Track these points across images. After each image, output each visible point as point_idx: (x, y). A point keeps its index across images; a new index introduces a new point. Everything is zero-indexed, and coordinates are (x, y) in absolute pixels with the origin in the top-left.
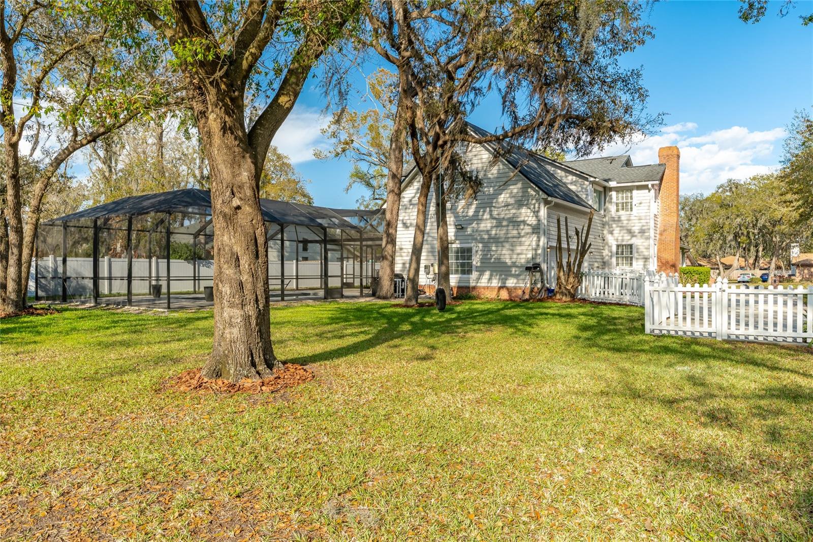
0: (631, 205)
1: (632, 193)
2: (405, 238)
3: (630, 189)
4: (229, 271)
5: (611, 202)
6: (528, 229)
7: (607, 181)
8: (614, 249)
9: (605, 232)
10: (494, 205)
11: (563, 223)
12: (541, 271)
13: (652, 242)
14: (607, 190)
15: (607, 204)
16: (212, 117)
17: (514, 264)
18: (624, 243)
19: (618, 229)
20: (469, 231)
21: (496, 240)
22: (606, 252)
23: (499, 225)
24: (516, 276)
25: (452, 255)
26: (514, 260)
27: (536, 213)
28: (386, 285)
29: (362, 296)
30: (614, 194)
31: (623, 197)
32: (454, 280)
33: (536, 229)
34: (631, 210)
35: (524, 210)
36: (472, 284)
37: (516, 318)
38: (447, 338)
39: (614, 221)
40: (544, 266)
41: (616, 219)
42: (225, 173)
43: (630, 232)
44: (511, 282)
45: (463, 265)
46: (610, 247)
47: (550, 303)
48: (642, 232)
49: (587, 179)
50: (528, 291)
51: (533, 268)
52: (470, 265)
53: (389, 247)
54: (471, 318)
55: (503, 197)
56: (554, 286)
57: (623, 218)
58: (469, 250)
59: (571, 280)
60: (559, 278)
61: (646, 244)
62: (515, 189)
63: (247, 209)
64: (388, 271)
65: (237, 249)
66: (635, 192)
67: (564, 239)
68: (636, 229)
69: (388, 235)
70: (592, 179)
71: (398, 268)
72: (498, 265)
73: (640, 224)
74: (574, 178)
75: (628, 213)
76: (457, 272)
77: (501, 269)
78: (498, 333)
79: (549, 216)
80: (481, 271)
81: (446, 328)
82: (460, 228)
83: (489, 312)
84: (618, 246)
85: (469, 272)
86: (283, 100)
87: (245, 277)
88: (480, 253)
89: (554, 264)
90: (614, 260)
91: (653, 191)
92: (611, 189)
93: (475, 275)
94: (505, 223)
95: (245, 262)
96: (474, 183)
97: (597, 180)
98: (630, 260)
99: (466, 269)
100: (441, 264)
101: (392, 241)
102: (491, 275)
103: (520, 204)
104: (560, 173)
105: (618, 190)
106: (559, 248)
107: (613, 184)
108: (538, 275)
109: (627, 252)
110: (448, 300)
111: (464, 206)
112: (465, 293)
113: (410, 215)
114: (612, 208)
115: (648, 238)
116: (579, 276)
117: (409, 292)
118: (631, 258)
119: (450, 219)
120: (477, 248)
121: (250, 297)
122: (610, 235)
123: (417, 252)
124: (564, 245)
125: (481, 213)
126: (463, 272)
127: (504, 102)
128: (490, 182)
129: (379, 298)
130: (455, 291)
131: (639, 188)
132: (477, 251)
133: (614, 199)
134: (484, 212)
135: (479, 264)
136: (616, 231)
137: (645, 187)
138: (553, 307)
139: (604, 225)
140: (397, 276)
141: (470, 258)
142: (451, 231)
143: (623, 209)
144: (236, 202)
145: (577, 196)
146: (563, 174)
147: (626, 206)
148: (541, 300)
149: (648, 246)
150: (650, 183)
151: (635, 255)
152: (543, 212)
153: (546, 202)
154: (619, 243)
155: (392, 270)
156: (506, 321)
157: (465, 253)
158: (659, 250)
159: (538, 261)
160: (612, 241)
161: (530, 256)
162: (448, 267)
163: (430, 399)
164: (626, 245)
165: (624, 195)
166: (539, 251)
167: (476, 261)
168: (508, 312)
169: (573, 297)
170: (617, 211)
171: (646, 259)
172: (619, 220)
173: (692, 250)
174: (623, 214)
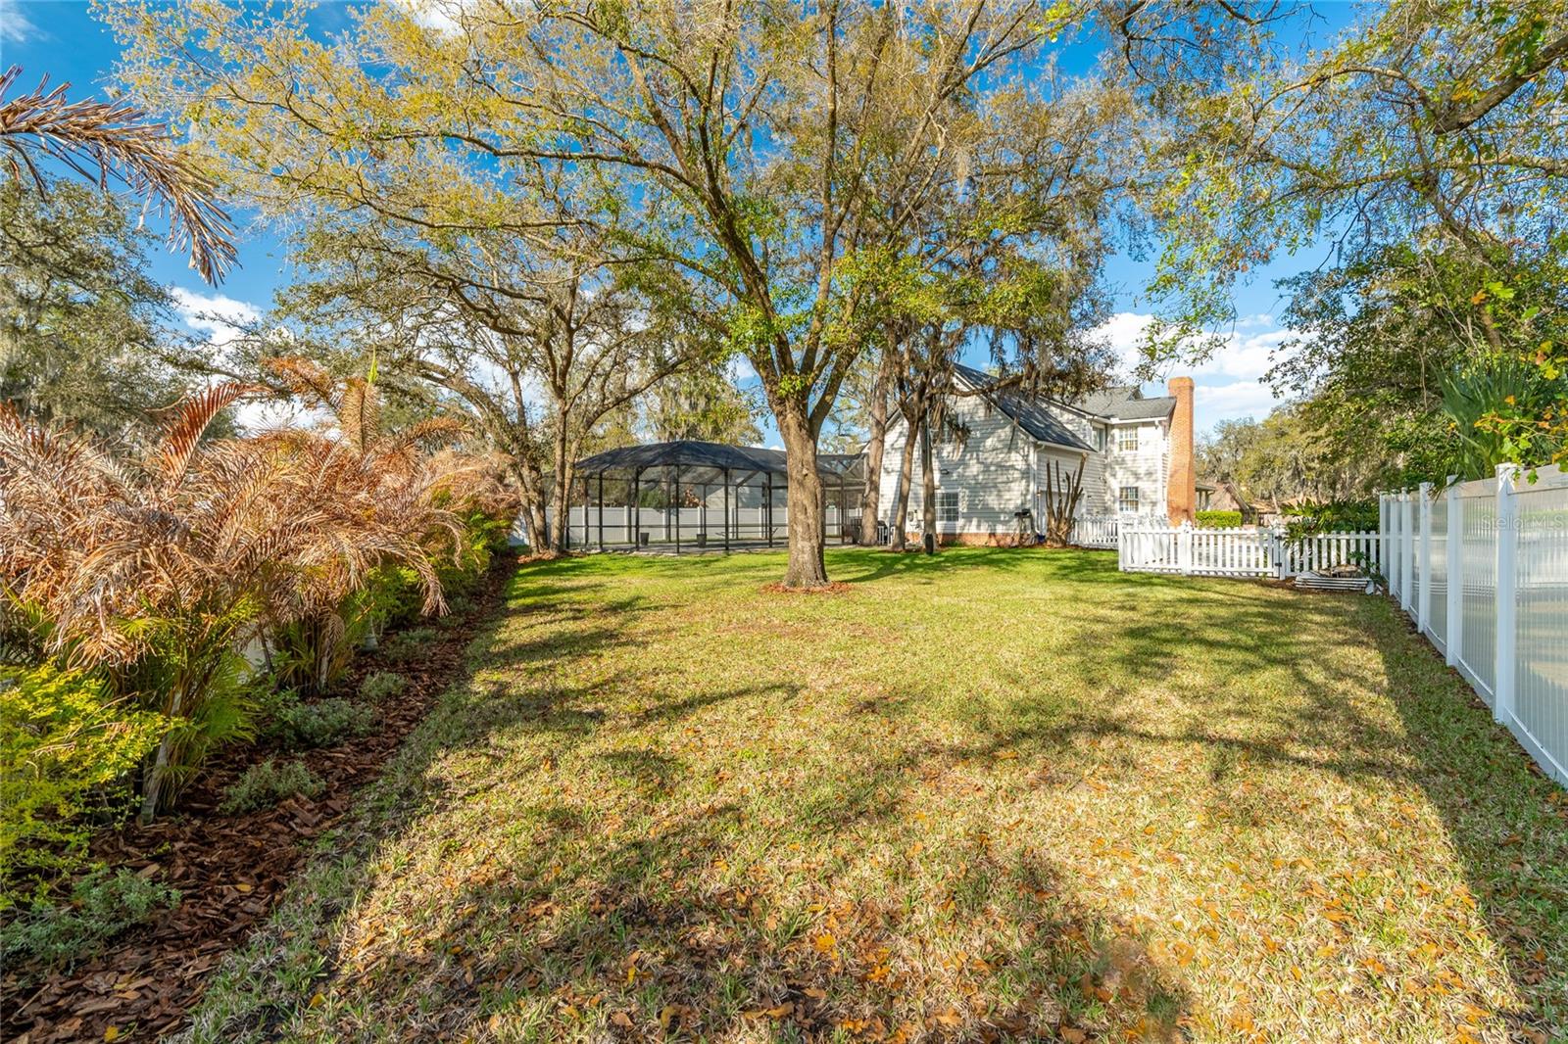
0: (1137, 444)
1: (1137, 431)
2: (888, 485)
3: (1135, 426)
4: (801, 517)
5: (1112, 442)
6: (1017, 475)
7: (1108, 418)
8: (1117, 494)
9: (1107, 475)
10: (981, 449)
11: (1053, 466)
12: (1031, 517)
13: (1159, 485)
14: (1108, 427)
15: (1109, 444)
16: (789, 416)
17: (1002, 511)
18: (1129, 486)
19: (1122, 470)
20: (955, 476)
21: (985, 487)
22: (1107, 497)
23: (986, 470)
24: (1005, 523)
25: (938, 501)
26: (1002, 506)
27: (1026, 457)
28: (869, 532)
29: (843, 543)
30: (1116, 432)
31: (1127, 436)
32: (939, 526)
33: (1026, 474)
34: (1137, 450)
35: (1014, 455)
36: (958, 531)
37: (1002, 561)
38: (940, 574)
39: (1117, 462)
40: (1034, 513)
41: (1120, 460)
42: (798, 453)
43: (1135, 473)
44: (1000, 529)
45: (948, 511)
46: (1112, 491)
47: (1039, 550)
48: (1149, 474)
49: (1086, 417)
50: (1017, 539)
51: (1023, 514)
52: (956, 512)
53: (873, 494)
54: (957, 560)
55: (989, 442)
56: (1045, 533)
57: (1128, 458)
58: (956, 496)
59: (1063, 526)
60: (1049, 524)
61: (1153, 488)
62: (1005, 432)
63: (811, 476)
64: (871, 519)
65: (806, 502)
66: (1140, 430)
67: (1054, 483)
68: (1142, 471)
69: (872, 482)
70: (1092, 417)
71: (880, 516)
72: (986, 511)
73: (1147, 466)
74: (1071, 417)
75: (1133, 452)
76: (942, 519)
77: (990, 515)
78: (983, 570)
79: (1039, 460)
80: (968, 518)
81: (937, 567)
82: (945, 473)
83: (976, 556)
84: (1122, 489)
85: (956, 518)
86: (828, 398)
87: (810, 521)
88: (966, 499)
89: (1045, 510)
90: (1117, 506)
91: (1160, 428)
92: (1113, 426)
93: (961, 522)
94: (993, 468)
95: (810, 511)
96: (961, 431)
97: (1098, 417)
98: (1135, 504)
99: (952, 515)
100: (926, 511)
101: (875, 488)
102: (979, 522)
103: (1011, 446)
105: (1121, 427)
106: (1049, 493)
107: (1114, 421)
108: (1027, 521)
109: (1131, 496)
110: (935, 547)
111: (949, 450)
112: (951, 540)
113: (893, 461)
114: (1115, 449)
115: (1155, 481)
116: (1071, 523)
117: (894, 538)
118: (1137, 502)
119: (936, 464)
120: (963, 494)
121: (814, 534)
122: (1113, 478)
123: (902, 498)
124: (1055, 489)
125: (967, 458)
126: (949, 519)
127: (992, 349)
128: (977, 424)
129: (862, 545)
130: (940, 539)
131: (1144, 424)
132: (963, 497)
133: (1117, 439)
134: (971, 456)
135: (965, 511)
136: (1120, 473)
137: (1152, 424)
138: (1041, 552)
139: (1105, 466)
140: (881, 523)
141: (956, 503)
142: (937, 476)
143: (1127, 449)
144: (805, 472)
145: (1074, 435)
147: (1133, 445)
148: (1031, 547)
149: (1155, 490)
150: (1156, 420)
151: (1141, 500)
152: (1033, 457)
153: (1036, 446)
154: (1123, 486)
155: (876, 518)
156: (991, 563)
157: (951, 499)
158: (1169, 493)
159: (1028, 506)
160: (1115, 485)
161: (1019, 502)
162: (934, 514)
163: (936, 599)
164: (1130, 488)
165: (1129, 433)
166: (1029, 497)
167: (962, 507)
168: (995, 557)
169: (1065, 544)
170: (1121, 451)
171: (1154, 504)
172: (1124, 460)
173: (1244, 489)
174: (1127, 454)
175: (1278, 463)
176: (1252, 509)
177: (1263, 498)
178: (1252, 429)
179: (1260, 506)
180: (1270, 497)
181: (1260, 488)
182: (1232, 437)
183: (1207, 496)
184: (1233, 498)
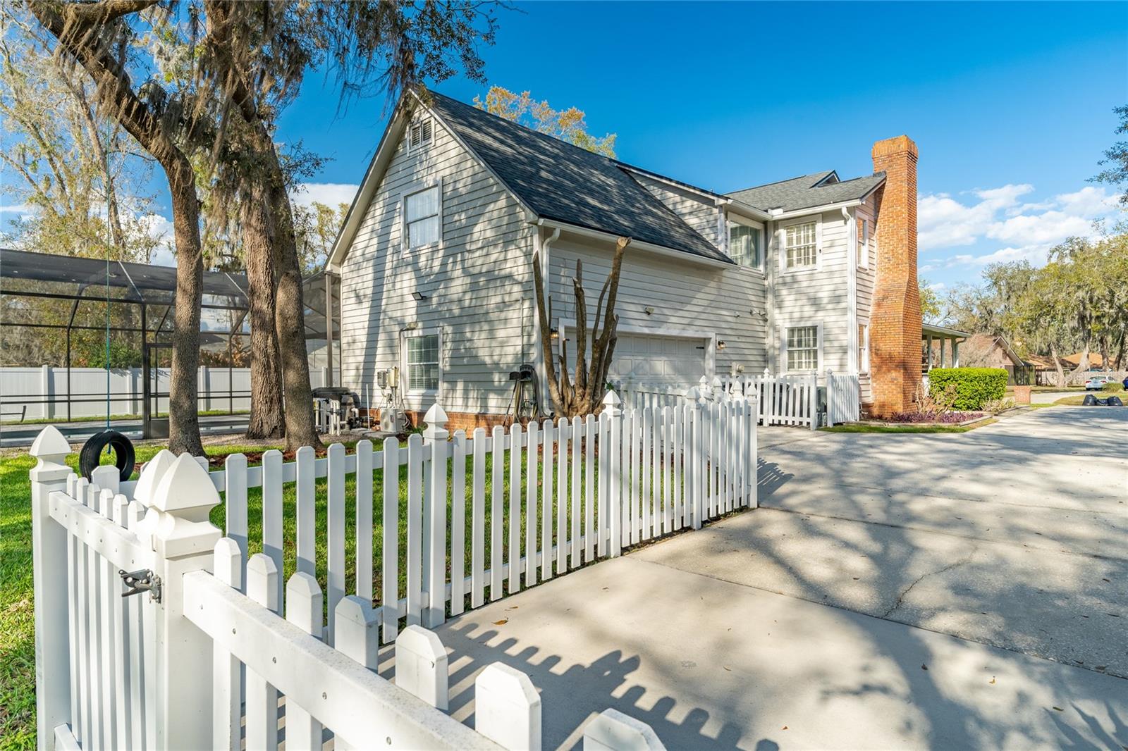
0: (814, 252)
1: (814, 229)
2: (356, 324)
3: (810, 221)
5: (776, 248)
6: (516, 292)
7: (766, 210)
8: (785, 335)
9: (768, 306)
10: (468, 247)
12: (535, 381)
13: (853, 319)
14: (768, 227)
15: (770, 253)
17: (497, 367)
18: (802, 324)
19: (792, 297)
20: (434, 302)
21: (472, 319)
22: (770, 343)
23: (475, 288)
24: (501, 392)
26: (496, 358)
30: (782, 233)
31: (798, 239)
32: (416, 399)
34: (814, 262)
35: (511, 253)
39: (785, 284)
40: (542, 371)
41: (788, 280)
43: (815, 303)
44: (494, 405)
46: (778, 332)
48: (837, 299)
49: (711, 203)
51: (524, 374)
52: (435, 369)
55: (480, 231)
57: (800, 277)
58: (435, 341)
61: (841, 322)
62: (497, 210)
66: (820, 226)
68: (824, 295)
70: (722, 202)
72: (474, 369)
73: (832, 287)
74: (695, 204)
75: (811, 266)
76: (419, 384)
77: (478, 377)
80: (451, 382)
82: (422, 298)
84: (792, 330)
85: (435, 383)
88: (449, 345)
90: (785, 356)
91: (852, 222)
92: (776, 224)
93: (442, 389)
97: (730, 202)
98: (813, 355)
99: (431, 378)
102: (466, 391)
103: (507, 237)
104: (671, 198)
105: (789, 223)
107: (778, 214)
109: (807, 341)
111: (428, 254)
113: (364, 281)
114: (782, 260)
115: (844, 310)
118: (815, 352)
120: (445, 337)
122: (777, 311)
125: (449, 267)
128: (462, 201)
131: (825, 216)
132: (444, 343)
133: (784, 244)
134: (455, 262)
135: (448, 368)
136: (788, 298)
137: (836, 215)
139: (765, 291)
141: (435, 355)
143: (799, 261)
145: (697, 236)
146: (678, 198)
147: (808, 254)
150: (843, 207)
151: (823, 345)
154: (794, 325)
157: (430, 348)
158: (872, 336)
159: (531, 359)
160: (782, 320)
161: (519, 349)
164: (804, 328)
165: (802, 234)
166: (534, 338)
167: (443, 361)
170: (790, 264)
171: (845, 351)
172: (794, 280)
173: (1019, 344)
174: (800, 269)
175: (1060, 307)
176: (1029, 365)
177: (1041, 353)
178: (1027, 273)
179: (1038, 363)
180: (1049, 353)
181: (1038, 342)
182: (1003, 283)
183: (955, 346)
184: (1006, 354)
